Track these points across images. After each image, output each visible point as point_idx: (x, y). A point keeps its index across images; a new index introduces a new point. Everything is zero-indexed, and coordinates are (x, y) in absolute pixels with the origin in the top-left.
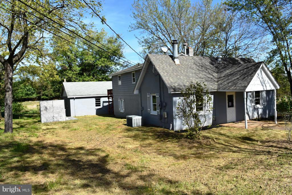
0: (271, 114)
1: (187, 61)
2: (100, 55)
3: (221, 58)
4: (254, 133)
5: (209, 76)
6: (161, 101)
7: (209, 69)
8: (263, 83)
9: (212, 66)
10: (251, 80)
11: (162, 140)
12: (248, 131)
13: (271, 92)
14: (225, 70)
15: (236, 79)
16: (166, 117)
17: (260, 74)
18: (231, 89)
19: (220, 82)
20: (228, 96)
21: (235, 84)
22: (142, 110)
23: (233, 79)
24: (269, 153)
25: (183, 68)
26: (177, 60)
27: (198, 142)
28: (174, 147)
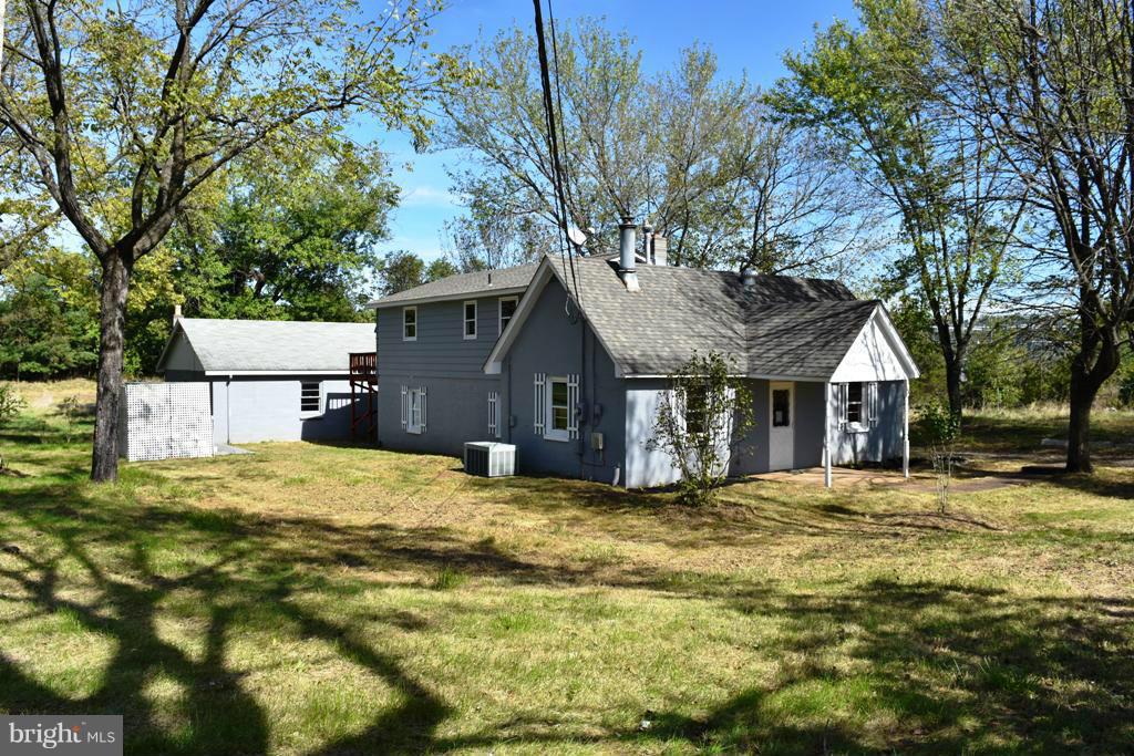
0: (890, 451)
1: (658, 282)
2: (307, 224)
3: (755, 277)
4: (850, 497)
5: (723, 331)
6: (583, 398)
7: (722, 309)
8: (876, 360)
9: (729, 300)
10: (847, 351)
11: (605, 511)
12: (833, 492)
13: (893, 386)
14: (769, 317)
15: (803, 345)
16: (601, 447)
17: (869, 335)
18: (788, 372)
19: (754, 351)
20: (775, 392)
21: (800, 360)
22: (512, 424)
23: (795, 344)
24: (896, 535)
25: (649, 302)
26: (633, 278)
27: (713, 514)
28: (651, 526)
